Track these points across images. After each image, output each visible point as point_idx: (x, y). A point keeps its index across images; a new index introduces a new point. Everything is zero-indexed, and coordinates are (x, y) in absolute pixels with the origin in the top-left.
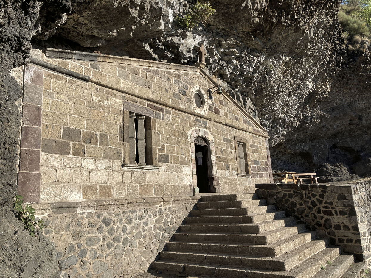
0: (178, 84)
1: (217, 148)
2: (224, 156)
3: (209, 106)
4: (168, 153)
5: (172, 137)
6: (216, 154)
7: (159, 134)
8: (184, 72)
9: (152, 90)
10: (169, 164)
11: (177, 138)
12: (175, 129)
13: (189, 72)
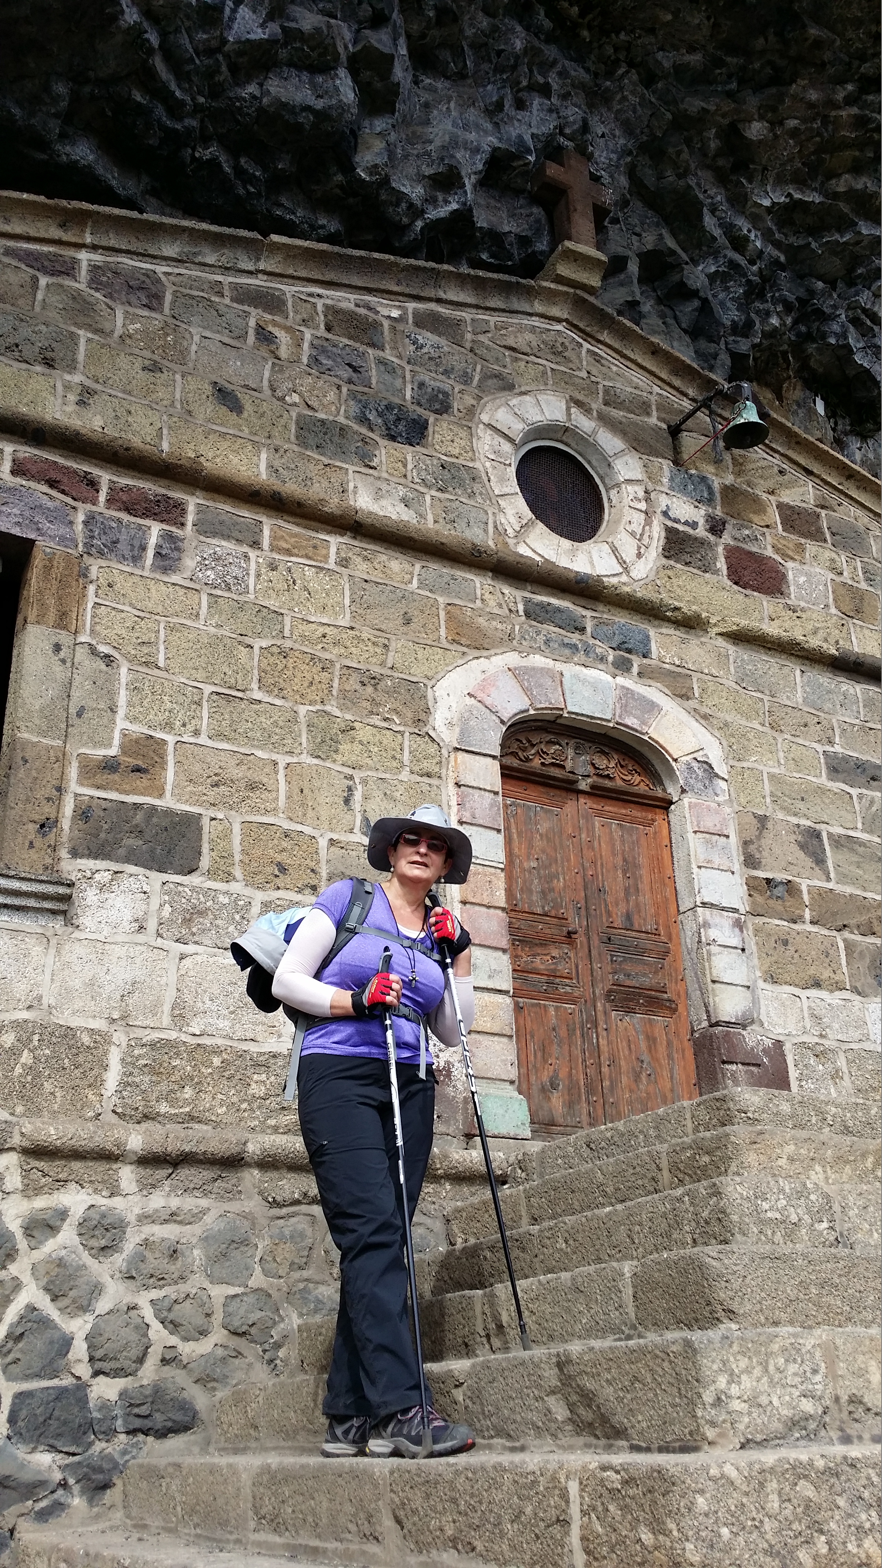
0: (346, 373)
1: (762, 820)
2: (848, 890)
3: (669, 531)
4: (198, 803)
5: (257, 695)
6: (750, 861)
7: (108, 659)
8: (411, 306)
9: (77, 378)
10: (194, 880)
11: (302, 710)
12: (288, 644)
13: (466, 315)
